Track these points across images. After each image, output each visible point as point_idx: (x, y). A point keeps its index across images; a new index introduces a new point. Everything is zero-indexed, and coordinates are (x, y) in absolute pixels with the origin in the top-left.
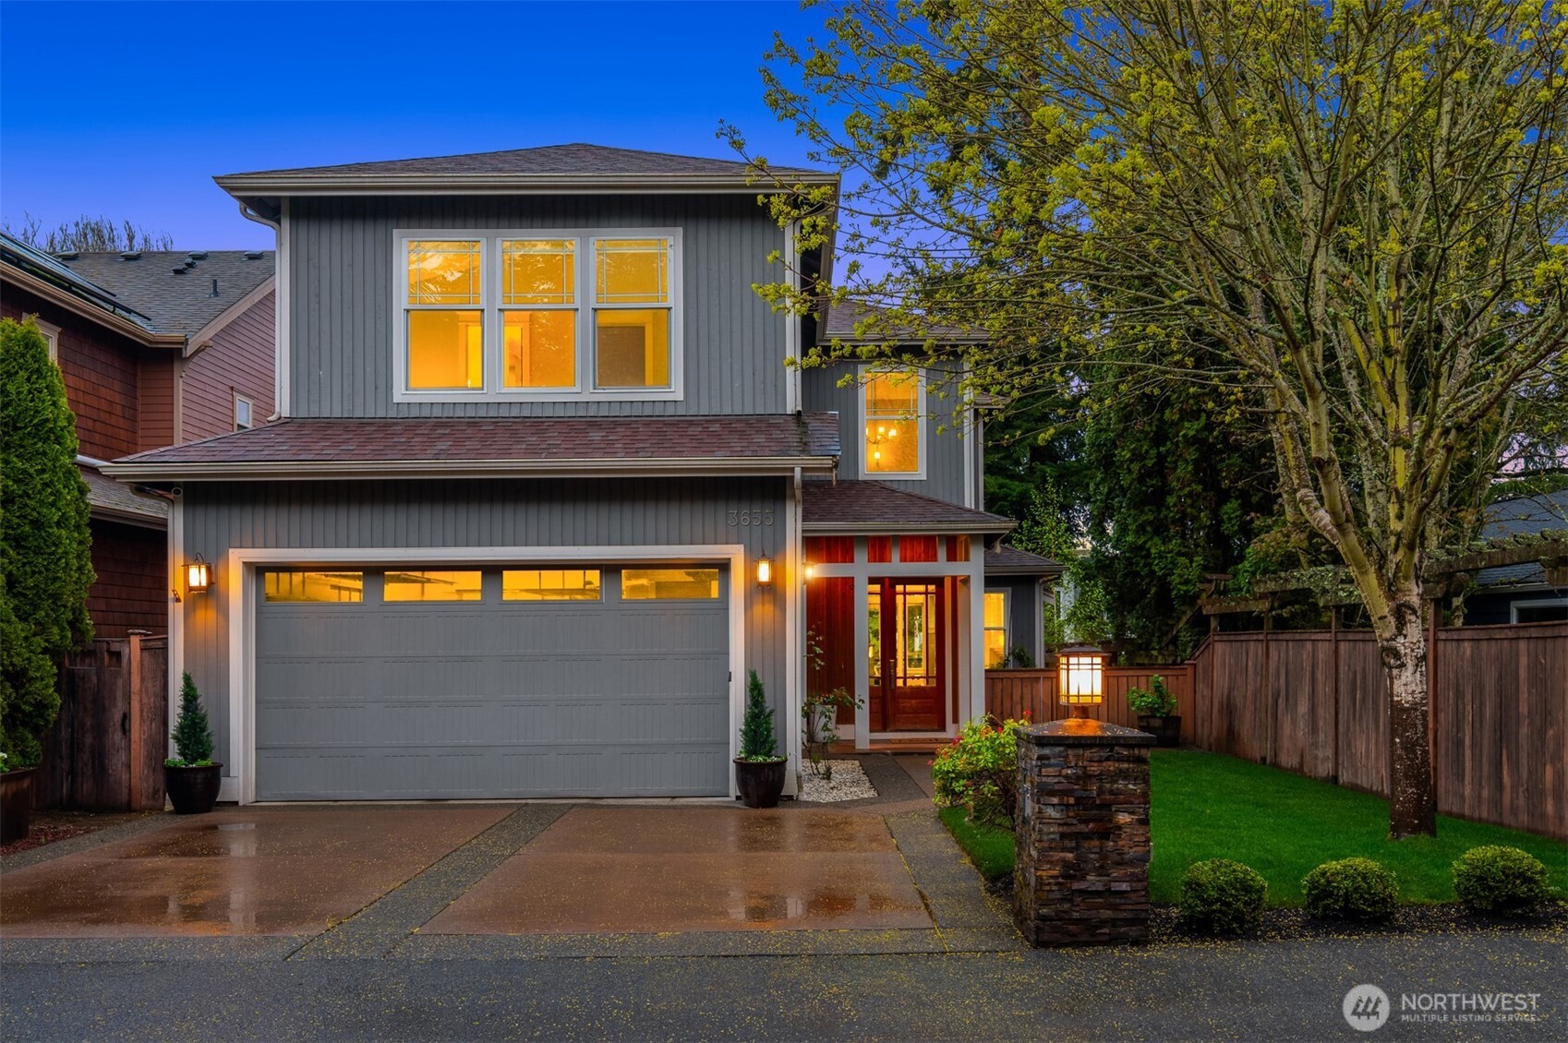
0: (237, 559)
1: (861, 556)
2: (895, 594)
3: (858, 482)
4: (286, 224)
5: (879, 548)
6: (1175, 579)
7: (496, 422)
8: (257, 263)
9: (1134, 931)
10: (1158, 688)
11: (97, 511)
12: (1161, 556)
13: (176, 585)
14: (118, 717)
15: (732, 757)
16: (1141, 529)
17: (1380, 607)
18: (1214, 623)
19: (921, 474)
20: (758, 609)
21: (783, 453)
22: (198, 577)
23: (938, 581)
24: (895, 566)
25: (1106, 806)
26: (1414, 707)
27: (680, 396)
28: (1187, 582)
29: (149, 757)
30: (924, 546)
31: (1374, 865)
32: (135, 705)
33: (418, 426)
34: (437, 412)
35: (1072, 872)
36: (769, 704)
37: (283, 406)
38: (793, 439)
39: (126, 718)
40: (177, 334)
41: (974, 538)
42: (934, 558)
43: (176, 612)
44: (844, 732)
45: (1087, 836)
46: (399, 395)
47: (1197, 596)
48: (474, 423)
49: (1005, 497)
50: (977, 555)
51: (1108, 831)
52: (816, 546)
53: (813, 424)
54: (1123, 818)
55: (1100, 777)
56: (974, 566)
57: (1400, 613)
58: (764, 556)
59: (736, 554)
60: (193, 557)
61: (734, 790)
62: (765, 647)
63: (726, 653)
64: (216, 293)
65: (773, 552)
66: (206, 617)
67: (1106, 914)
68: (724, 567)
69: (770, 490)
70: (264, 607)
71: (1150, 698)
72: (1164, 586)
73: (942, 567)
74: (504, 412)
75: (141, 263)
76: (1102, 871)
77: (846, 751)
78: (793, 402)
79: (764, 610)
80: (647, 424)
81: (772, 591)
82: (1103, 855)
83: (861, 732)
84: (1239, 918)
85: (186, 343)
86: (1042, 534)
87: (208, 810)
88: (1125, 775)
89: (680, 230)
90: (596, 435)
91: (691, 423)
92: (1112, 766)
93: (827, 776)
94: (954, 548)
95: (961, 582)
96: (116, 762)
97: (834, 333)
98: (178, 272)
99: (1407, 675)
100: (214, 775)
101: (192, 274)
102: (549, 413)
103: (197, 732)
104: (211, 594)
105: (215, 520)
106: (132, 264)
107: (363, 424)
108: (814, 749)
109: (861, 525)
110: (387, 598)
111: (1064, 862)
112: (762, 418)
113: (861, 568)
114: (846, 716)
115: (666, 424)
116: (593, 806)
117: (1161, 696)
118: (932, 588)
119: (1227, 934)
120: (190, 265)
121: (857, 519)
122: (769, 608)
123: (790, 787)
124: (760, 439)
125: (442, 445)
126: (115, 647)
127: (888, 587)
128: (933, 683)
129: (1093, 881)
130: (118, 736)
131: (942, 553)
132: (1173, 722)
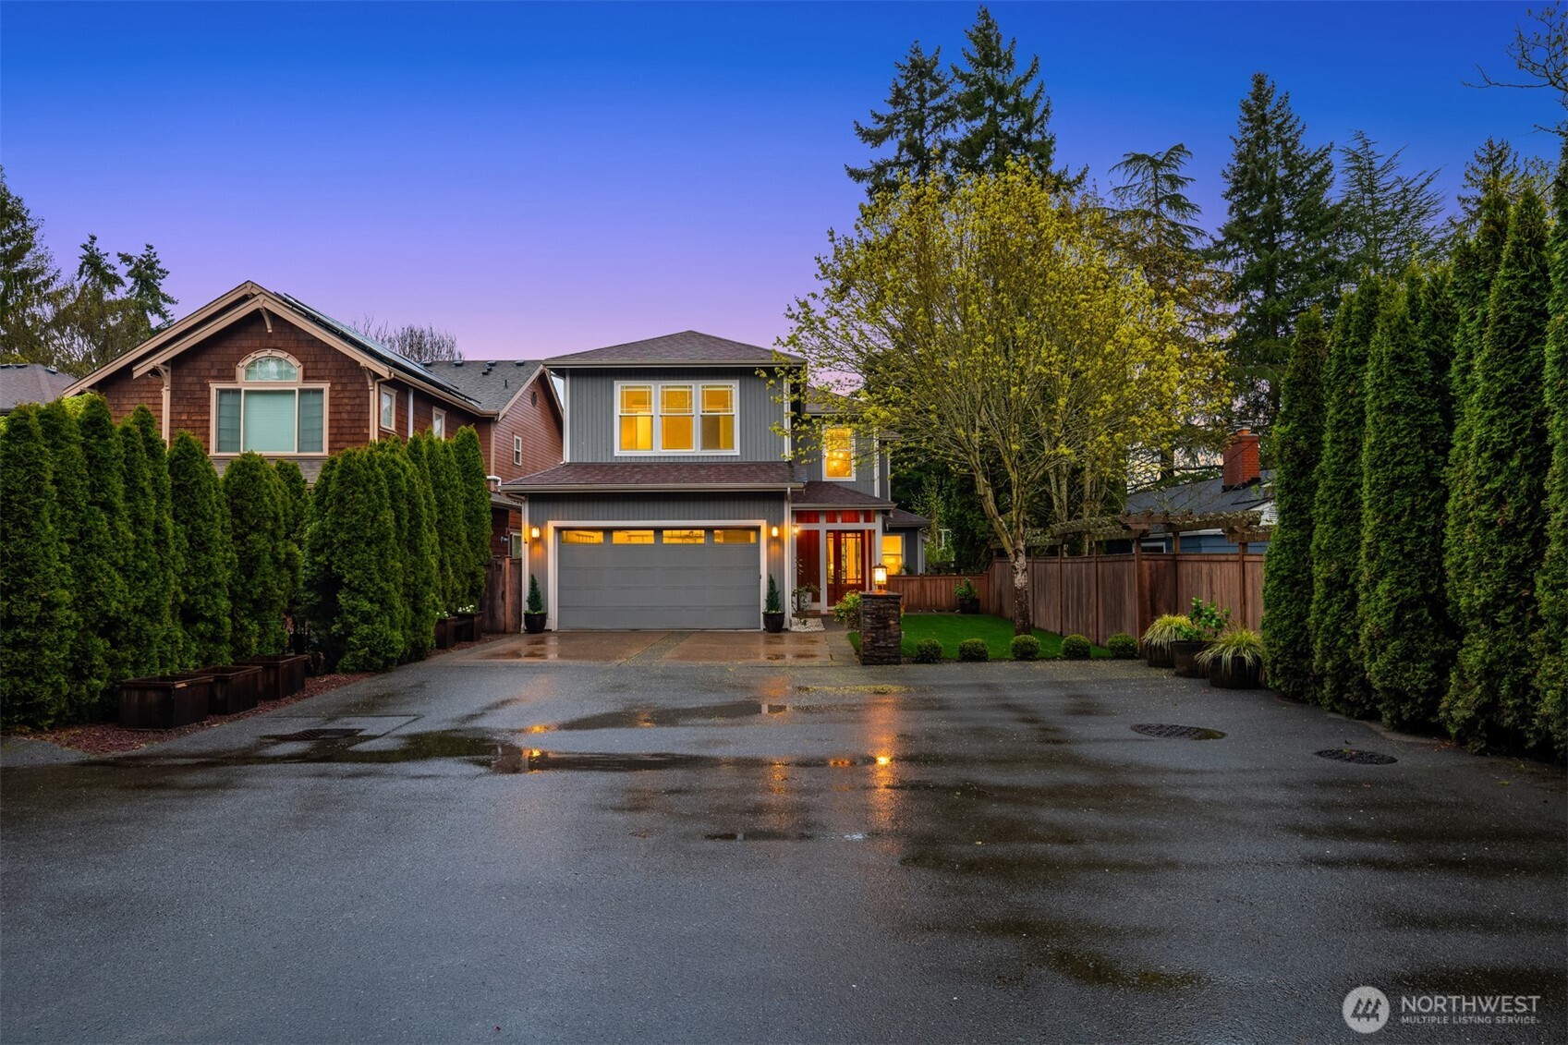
0: (551, 525)
1: (823, 520)
2: (840, 538)
3: (821, 483)
4: (568, 379)
5: (832, 516)
6: (977, 531)
7: (659, 465)
8: (522, 368)
9: (896, 660)
10: (968, 585)
11: (493, 503)
12: (971, 519)
13: (525, 535)
14: (500, 593)
15: (762, 611)
16: (962, 506)
17: (1010, 551)
18: (995, 553)
19: (853, 478)
20: (772, 548)
21: (783, 481)
22: (536, 533)
23: (862, 532)
24: (839, 525)
25: (886, 618)
26: (1022, 589)
27: (738, 454)
28: (983, 533)
29: (513, 611)
30: (853, 516)
31: (980, 640)
32: (507, 587)
33: (625, 467)
34: (633, 461)
35: (875, 640)
36: (777, 589)
37: (567, 458)
38: (787, 474)
39: (504, 593)
40: (493, 410)
41: (877, 512)
42: (858, 521)
43: (525, 548)
44: (815, 606)
45: (880, 628)
46: (617, 453)
47: (987, 540)
48: (649, 465)
49: (910, 480)
50: (879, 520)
51: (887, 627)
52: (800, 516)
53: (796, 467)
54: (892, 622)
55: (884, 608)
56: (877, 525)
57: (1016, 552)
58: (775, 525)
59: (763, 524)
60: (533, 524)
61: (762, 626)
62: (776, 565)
63: (759, 567)
64: (506, 386)
65: (778, 522)
66: (538, 550)
67: (886, 654)
68: (757, 529)
69: (777, 497)
70: (562, 546)
71: (965, 589)
72: (974, 535)
73: (862, 525)
74: (662, 460)
75: (464, 368)
76: (885, 640)
77: (816, 614)
78: (788, 453)
79: (775, 548)
80: (724, 466)
81: (778, 541)
82: (885, 634)
83: (823, 606)
84: (932, 657)
85: (498, 415)
86: (929, 502)
87: (541, 632)
88: (891, 608)
89: (738, 381)
90: (703, 472)
91: (743, 466)
92: (888, 605)
93: (805, 623)
94: (868, 517)
95: (871, 533)
96: (500, 612)
97: (811, 408)
98: (484, 374)
99: (1019, 576)
100: (544, 617)
101: (492, 374)
102: (681, 461)
103: (537, 599)
104: (539, 541)
105: (542, 509)
106: (460, 368)
107: (602, 465)
108: (801, 613)
109: (822, 505)
110: (614, 542)
111: (873, 637)
112: (774, 464)
113: (822, 526)
114: (816, 598)
115: (733, 466)
116: (703, 631)
117: (970, 589)
118: (859, 535)
119: (928, 662)
120: (490, 370)
121: (822, 502)
122: (777, 547)
123: (786, 625)
124: (773, 474)
125: (638, 477)
126: (499, 563)
127: (838, 535)
128: (860, 582)
129: (882, 643)
130: (500, 601)
131: (862, 519)
132: (976, 601)
